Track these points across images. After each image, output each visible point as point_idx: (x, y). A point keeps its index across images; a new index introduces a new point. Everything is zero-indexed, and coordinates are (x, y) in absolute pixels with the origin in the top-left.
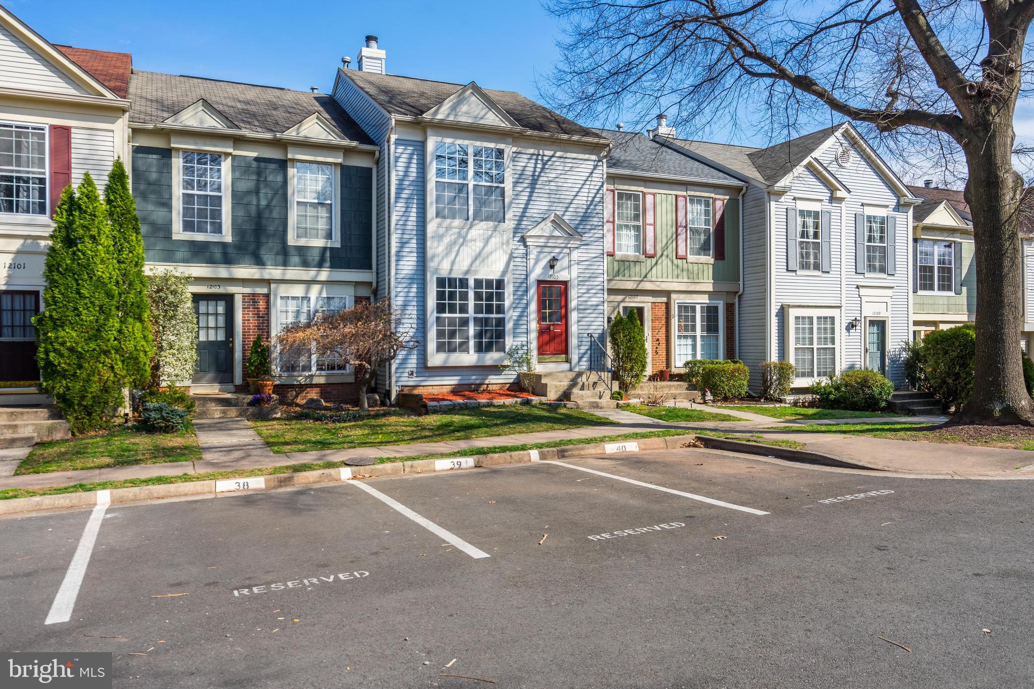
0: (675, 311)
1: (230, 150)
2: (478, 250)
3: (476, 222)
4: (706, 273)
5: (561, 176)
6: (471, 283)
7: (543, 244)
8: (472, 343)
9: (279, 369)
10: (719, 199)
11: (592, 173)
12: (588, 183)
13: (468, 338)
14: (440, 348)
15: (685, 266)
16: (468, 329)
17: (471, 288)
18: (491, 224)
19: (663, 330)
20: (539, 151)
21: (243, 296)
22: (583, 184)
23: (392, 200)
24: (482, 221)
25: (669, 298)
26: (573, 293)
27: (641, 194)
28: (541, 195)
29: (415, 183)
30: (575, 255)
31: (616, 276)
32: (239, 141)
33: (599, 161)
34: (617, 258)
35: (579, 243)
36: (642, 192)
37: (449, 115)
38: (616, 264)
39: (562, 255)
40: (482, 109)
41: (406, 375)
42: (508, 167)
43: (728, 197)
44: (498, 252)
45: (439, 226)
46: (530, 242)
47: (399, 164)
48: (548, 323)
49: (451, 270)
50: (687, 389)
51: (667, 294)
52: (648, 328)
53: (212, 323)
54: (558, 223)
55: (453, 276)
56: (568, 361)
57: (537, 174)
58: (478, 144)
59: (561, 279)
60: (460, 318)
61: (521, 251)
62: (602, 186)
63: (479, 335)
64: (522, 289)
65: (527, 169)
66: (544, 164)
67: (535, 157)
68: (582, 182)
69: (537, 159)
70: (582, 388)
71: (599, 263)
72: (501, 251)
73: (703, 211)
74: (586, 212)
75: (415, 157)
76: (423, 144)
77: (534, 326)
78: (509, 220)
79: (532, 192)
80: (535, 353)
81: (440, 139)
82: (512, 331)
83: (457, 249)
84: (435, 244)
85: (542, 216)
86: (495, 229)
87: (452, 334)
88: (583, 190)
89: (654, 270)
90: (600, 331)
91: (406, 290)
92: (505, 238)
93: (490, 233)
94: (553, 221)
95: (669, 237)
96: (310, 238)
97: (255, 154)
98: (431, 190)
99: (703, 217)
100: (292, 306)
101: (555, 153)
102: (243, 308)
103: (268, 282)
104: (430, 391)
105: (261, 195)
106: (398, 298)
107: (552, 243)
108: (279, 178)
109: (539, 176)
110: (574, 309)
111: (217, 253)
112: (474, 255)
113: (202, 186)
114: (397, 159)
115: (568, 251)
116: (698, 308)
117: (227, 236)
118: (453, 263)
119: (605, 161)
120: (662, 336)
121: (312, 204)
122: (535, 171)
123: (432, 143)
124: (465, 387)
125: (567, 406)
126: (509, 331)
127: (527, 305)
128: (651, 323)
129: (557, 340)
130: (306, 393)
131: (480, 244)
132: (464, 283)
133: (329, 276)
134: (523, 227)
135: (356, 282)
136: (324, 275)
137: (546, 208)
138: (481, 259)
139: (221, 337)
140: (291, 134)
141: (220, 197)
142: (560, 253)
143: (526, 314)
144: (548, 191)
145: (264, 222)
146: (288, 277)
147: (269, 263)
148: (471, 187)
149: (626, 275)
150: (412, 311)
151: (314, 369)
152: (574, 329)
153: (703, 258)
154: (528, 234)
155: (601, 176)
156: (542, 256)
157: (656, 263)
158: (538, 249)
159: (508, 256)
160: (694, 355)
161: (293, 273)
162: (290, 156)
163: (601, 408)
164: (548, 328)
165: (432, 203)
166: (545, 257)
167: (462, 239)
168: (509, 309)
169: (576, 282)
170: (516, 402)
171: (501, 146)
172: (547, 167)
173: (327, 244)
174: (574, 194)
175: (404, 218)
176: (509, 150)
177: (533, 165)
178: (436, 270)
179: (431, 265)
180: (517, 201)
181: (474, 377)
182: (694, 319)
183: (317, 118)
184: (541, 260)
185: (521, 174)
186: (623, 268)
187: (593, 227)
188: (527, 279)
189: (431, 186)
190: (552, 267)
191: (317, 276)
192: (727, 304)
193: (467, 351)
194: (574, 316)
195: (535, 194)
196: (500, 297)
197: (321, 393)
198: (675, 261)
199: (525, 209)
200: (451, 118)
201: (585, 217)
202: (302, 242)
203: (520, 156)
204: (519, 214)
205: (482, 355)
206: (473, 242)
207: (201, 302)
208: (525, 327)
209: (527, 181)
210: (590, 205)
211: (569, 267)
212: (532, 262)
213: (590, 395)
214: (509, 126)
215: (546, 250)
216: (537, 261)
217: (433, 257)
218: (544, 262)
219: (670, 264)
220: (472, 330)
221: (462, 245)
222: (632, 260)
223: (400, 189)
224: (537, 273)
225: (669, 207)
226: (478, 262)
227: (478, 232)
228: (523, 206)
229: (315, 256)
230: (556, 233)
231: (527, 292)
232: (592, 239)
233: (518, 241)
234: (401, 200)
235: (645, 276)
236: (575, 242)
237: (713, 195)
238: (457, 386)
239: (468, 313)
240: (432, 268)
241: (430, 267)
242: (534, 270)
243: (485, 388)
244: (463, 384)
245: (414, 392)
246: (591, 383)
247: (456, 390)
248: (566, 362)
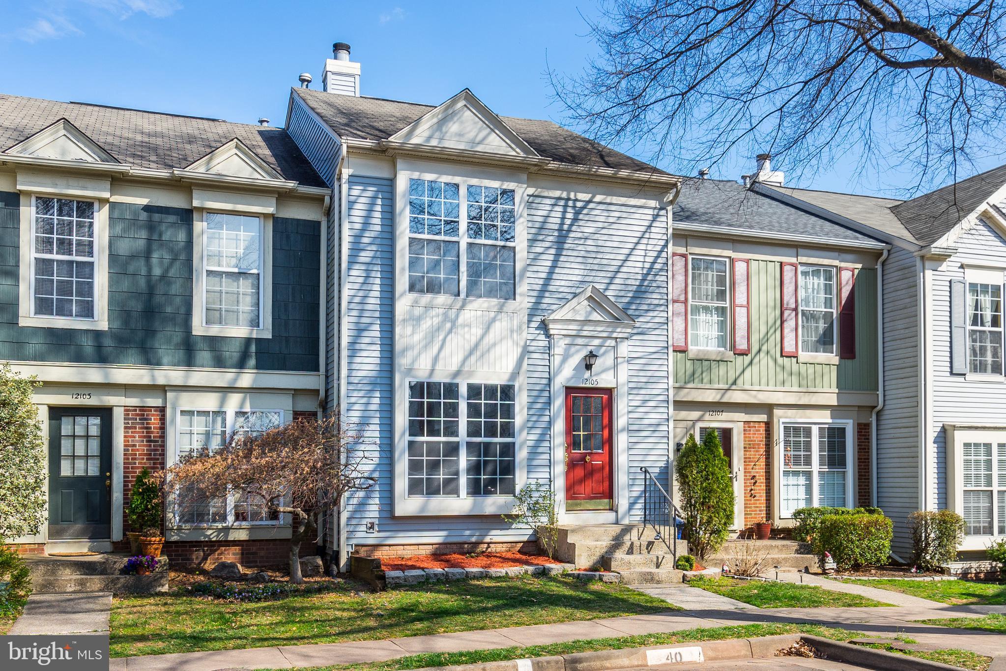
0: (779, 434)
1: (106, 195)
2: (474, 340)
3: (471, 298)
4: (826, 378)
5: (604, 231)
6: (463, 390)
7: (574, 333)
8: (463, 480)
9: (177, 518)
10: (847, 269)
11: (650, 226)
12: (644, 241)
13: (457, 473)
14: (414, 487)
15: (795, 367)
16: (458, 460)
17: (463, 397)
18: (494, 301)
19: (762, 463)
20: (568, 194)
21: (125, 410)
22: (637, 243)
23: (344, 265)
24: (480, 297)
25: (770, 415)
26: (622, 406)
27: (727, 260)
28: (572, 259)
29: (378, 241)
30: (624, 349)
31: (689, 382)
32: (119, 181)
33: (661, 209)
34: (691, 355)
35: (629, 330)
36: (730, 257)
37: (430, 138)
38: (689, 363)
39: (603, 349)
40: (480, 130)
41: (364, 528)
42: (521, 216)
43: (860, 266)
44: (504, 343)
45: (416, 303)
46: (554, 329)
47: (354, 212)
48: (582, 451)
49: (432, 371)
50: (798, 552)
51: (768, 408)
52: (739, 460)
53: (80, 451)
54: (597, 301)
55: (436, 379)
56: (612, 508)
57: (566, 227)
58: (474, 181)
59: (602, 385)
60: (446, 444)
61: (541, 344)
62: (666, 246)
63: (475, 469)
64: (542, 400)
65: (551, 220)
66: (578, 213)
67: (562, 203)
68: (635, 240)
69: (566, 206)
70: (630, 551)
71: (660, 362)
72: (510, 343)
73: (822, 286)
74: (640, 286)
75: (379, 202)
76: (391, 182)
77: (560, 454)
78: (521, 295)
79: (558, 255)
80: (560, 496)
81: (416, 175)
82: (525, 463)
83: (441, 337)
84: (409, 330)
85: (573, 290)
86: (500, 311)
87: (434, 466)
88: (635, 252)
89: (748, 373)
90: (662, 464)
91: (364, 400)
92: (515, 322)
93: (492, 314)
94: (590, 298)
95: (770, 323)
96: (226, 324)
97: (144, 201)
98: (403, 249)
99: (822, 295)
100: (199, 425)
101: (593, 197)
102: (126, 428)
103: (162, 390)
104: (400, 553)
105: (154, 261)
106: (352, 413)
107: (588, 330)
108: (181, 236)
109: (569, 231)
110: (623, 431)
111: (88, 345)
112: (467, 348)
113: (65, 246)
114: (351, 204)
115: (613, 343)
116: (815, 430)
117: (102, 321)
118: (436, 360)
119: (670, 208)
120: (760, 471)
121: (229, 274)
122: (562, 224)
123: (403, 181)
124: (455, 547)
125: (605, 579)
126: (520, 463)
127: (550, 423)
128: (742, 453)
129: (597, 476)
130: (220, 554)
131: (477, 332)
132: (451, 390)
133: (255, 381)
134: (544, 306)
135: (295, 390)
136: (247, 379)
137: (579, 278)
138: (479, 353)
139: (94, 470)
140: (198, 170)
141: (91, 264)
142: (601, 346)
143: (548, 437)
144: (582, 254)
145: (158, 299)
146: (192, 382)
147: (165, 360)
148: (463, 246)
149: (705, 381)
150: (373, 432)
151: (231, 518)
152: (622, 460)
153: (822, 357)
154: (551, 318)
155: (664, 231)
156: (573, 349)
157: (751, 363)
158: (568, 341)
159: (520, 350)
160: (809, 500)
161: (200, 376)
162: (196, 203)
163: (659, 582)
164: (583, 458)
165: (403, 269)
166: (578, 351)
167: (450, 324)
168: (521, 430)
169: (626, 389)
170: (526, 572)
171: (509, 185)
172: (581, 217)
173: (251, 333)
174: (622, 257)
175: (361, 293)
176: (522, 191)
177: (559, 215)
178: (409, 371)
179: (402, 362)
180: (535, 268)
181: (467, 533)
182: (808, 446)
183: (237, 147)
184: (572, 355)
185: (541, 228)
186: (699, 371)
187: (652, 307)
188: (549, 385)
189: (402, 244)
190: (589, 367)
191: (235, 380)
192: (859, 425)
193: (456, 492)
194: (621, 441)
195: (562, 258)
196: (508, 412)
197: (242, 554)
198: (780, 360)
199: (548, 279)
200: (434, 142)
201: (640, 293)
202: (215, 330)
203: (538, 200)
204: (538, 288)
205: (479, 499)
206: (466, 329)
207: (63, 419)
208: (547, 456)
209: (551, 239)
210: (648, 274)
211: (615, 366)
212: (557, 360)
213: (642, 561)
214: (522, 154)
215: (580, 341)
216: (566, 358)
217: (405, 350)
218: (576, 359)
219: (771, 363)
220: (463, 460)
221: (450, 331)
222: (714, 358)
223: (356, 248)
224: (565, 375)
225: (771, 282)
226: (473, 358)
227: (473, 313)
228: (544, 275)
229: (232, 352)
230: (595, 316)
231: (550, 403)
232: (649, 325)
233: (537, 328)
234: (357, 266)
235: (734, 383)
236: (624, 330)
237: (836, 263)
238: (441, 546)
239: (457, 436)
240: (402, 368)
241: (400, 366)
242: (561, 371)
243: (484, 550)
244: (450, 544)
245: (376, 554)
246: (645, 544)
247: (438, 552)
248: (610, 510)
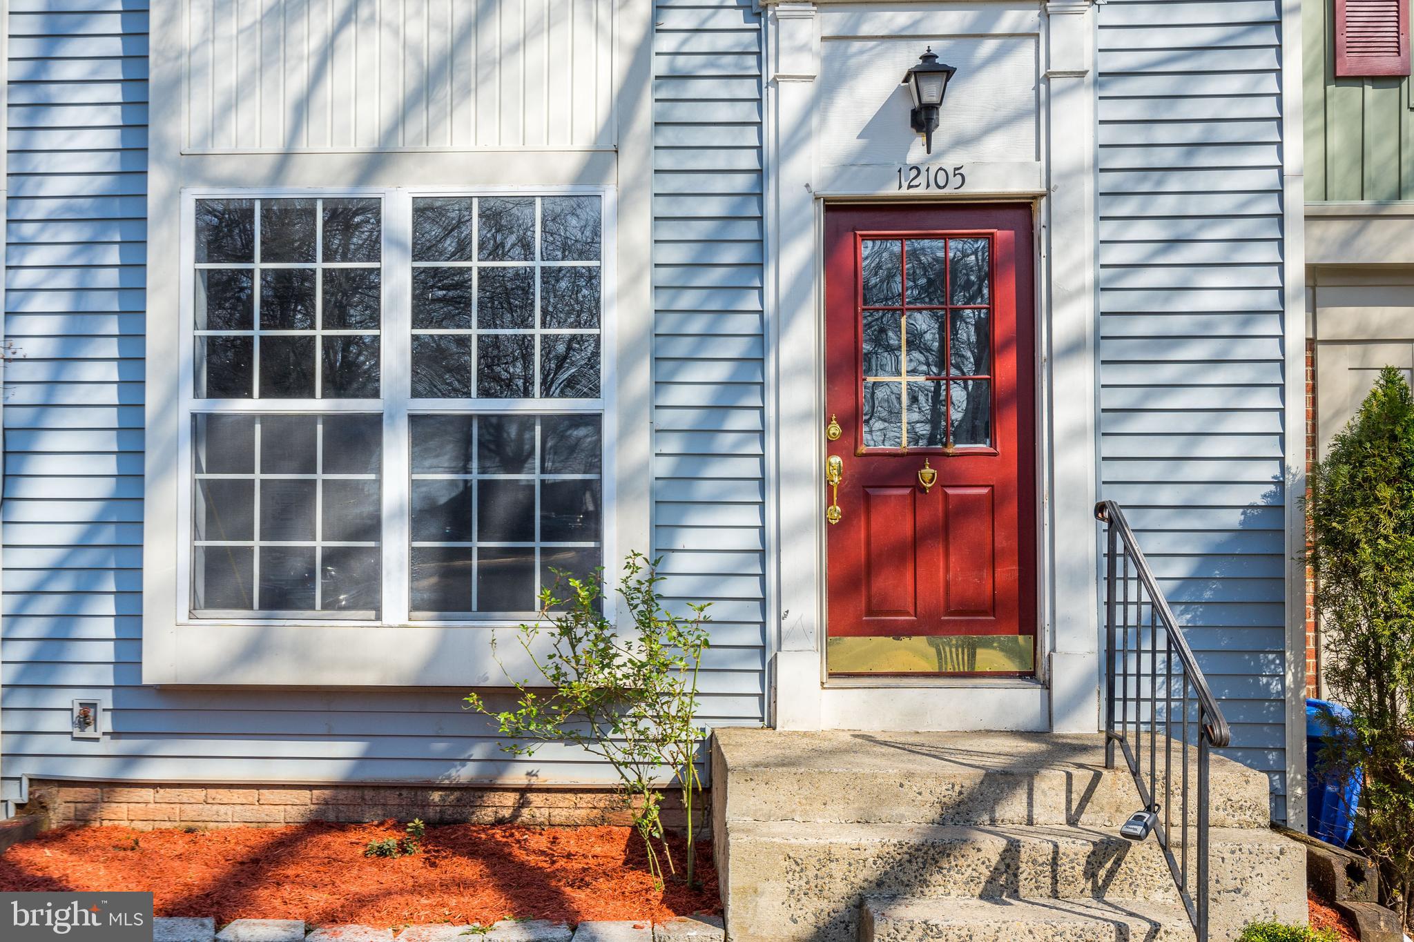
6: (398, 223)
8: (397, 561)
13: (371, 528)
14: (218, 585)
16: (379, 481)
17: (398, 251)
30: (1079, 41)
39: (986, 45)
41: (63, 723)
48: (905, 447)
49: (286, 158)
55: (298, 186)
56: (1033, 671)
59: (983, 184)
60: (335, 423)
63: (445, 516)
64: (731, 255)
70: (1004, 885)
82: (648, 493)
83: (317, 35)
90: (1256, 496)
104: (191, 812)
110: (1074, 348)
115: (1032, 18)
118: (297, 118)
124: (392, 798)
127: (761, 339)
132: (355, 225)
142: (972, 34)
143: (752, 395)
156: (856, 54)
158: (835, 23)
166: (874, 62)
168: (632, 368)
178: (201, 162)
179: (172, 134)
184: (855, 80)
188: (760, 196)
190: (922, 117)
193: (370, 601)
194: (1071, 402)
205: (462, 627)
208: (746, 466)
211: (1041, 109)
212: (792, 98)
215: (886, 22)
216: (827, 88)
217: (178, 90)
220: (398, 485)
224: (827, 155)
226: (439, 102)
231: (760, 266)
238: (342, 794)
239: (376, 394)
240: (173, 153)
241: (163, 146)
242: (808, 136)
243: (507, 813)
244: (377, 787)
245: (106, 815)
246: (1077, 849)
247: (331, 817)
248: (1022, 675)
